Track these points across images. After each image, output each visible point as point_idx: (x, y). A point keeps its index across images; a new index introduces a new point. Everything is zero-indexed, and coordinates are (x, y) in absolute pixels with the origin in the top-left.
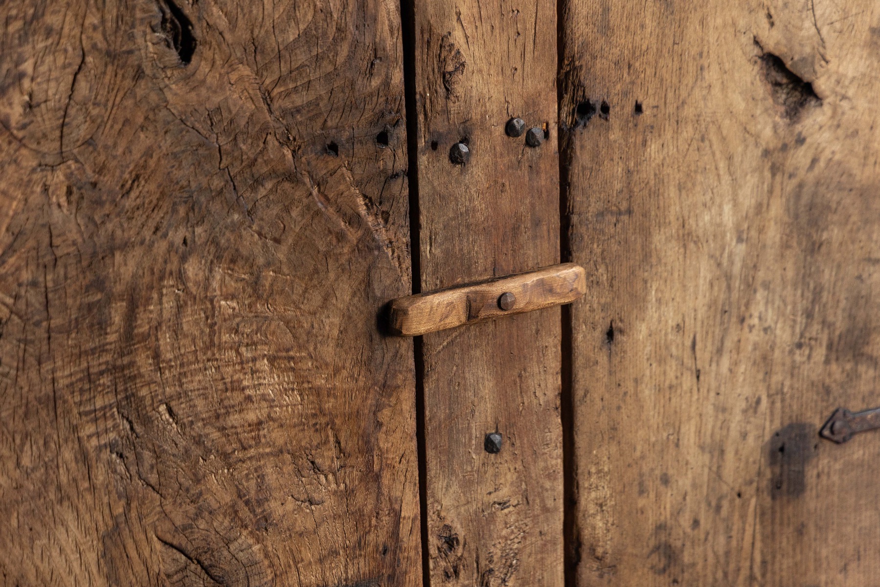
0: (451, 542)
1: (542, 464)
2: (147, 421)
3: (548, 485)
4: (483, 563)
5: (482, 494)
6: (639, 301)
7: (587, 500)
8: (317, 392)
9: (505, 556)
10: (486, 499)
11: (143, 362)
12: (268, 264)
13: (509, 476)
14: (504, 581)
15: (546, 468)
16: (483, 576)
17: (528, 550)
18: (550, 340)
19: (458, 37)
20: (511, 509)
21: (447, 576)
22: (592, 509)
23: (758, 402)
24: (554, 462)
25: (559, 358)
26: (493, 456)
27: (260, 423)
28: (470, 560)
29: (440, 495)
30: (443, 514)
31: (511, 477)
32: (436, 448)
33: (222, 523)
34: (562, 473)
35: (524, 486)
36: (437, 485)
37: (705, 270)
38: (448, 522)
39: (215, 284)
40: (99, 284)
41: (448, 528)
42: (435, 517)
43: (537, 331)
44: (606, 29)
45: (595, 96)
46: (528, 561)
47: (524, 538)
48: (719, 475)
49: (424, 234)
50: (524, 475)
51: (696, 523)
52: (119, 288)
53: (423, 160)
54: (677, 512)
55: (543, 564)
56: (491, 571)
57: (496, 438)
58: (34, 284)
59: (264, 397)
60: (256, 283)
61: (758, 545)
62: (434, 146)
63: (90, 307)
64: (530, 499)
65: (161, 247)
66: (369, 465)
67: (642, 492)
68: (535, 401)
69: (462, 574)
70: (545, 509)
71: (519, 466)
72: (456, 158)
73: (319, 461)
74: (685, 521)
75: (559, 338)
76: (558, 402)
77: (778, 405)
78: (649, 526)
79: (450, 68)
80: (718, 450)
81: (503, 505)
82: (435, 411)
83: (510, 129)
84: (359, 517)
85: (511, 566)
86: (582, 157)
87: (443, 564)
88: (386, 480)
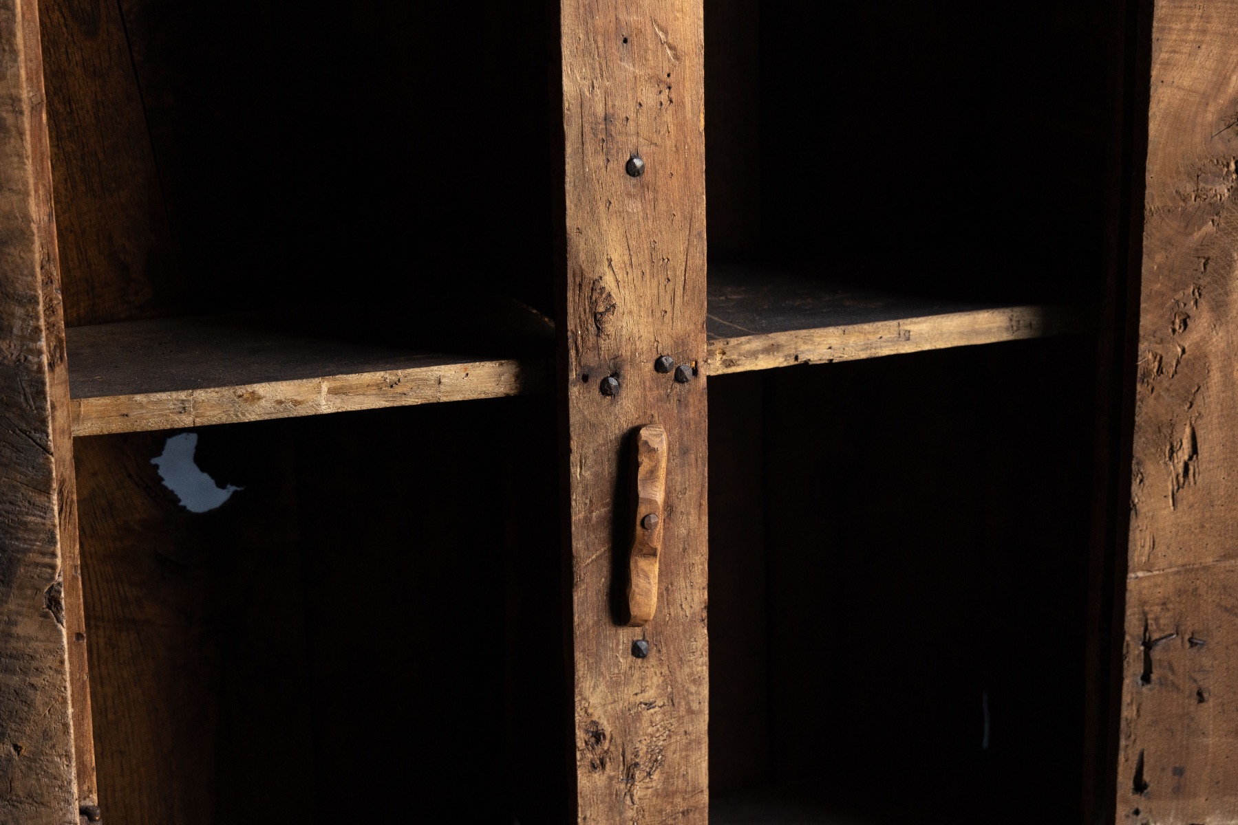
0: (598, 736)
1: (687, 670)
3: (693, 689)
4: (629, 757)
5: (628, 694)
9: (650, 751)
10: (632, 699)
13: (655, 679)
14: (649, 774)
15: (692, 674)
16: (629, 769)
17: (672, 748)
18: (697, 558)
19: (609, 282)
20: (657, 709)
21: (594, 767)
24: (699, 669)
25: (706, 575)
26: (639, 660)
28: (616, 753)
29: (587, 693)
30: (590, 711)
31: (657, 680)
32: (583, 651)
34: (707, 679)
35: (669, 689)
36: (585, 684)
38: (595, 718)
41: (595, 723)
42: (582, 713)
43: (684, 550)
46: (673, 757)
47: (670, 736)
49: (574, 458)
50: (670, 680)
53: (574, 391)
55: (687, 761)
56: (636, 765)
57: (643, 645)
62: (585, 378)
64: (676, 701)
68: (681, 613)
69: (608, 766)
70: (690, 711)
71: (665, 670)
72: (606, 390)
75: (706, 556)
76: (705, 614)
79: (601, 309)
81: (649, 705)
82: (583, 617)
83: (659, 366)
85: (656, 761)
87: (589, 756)
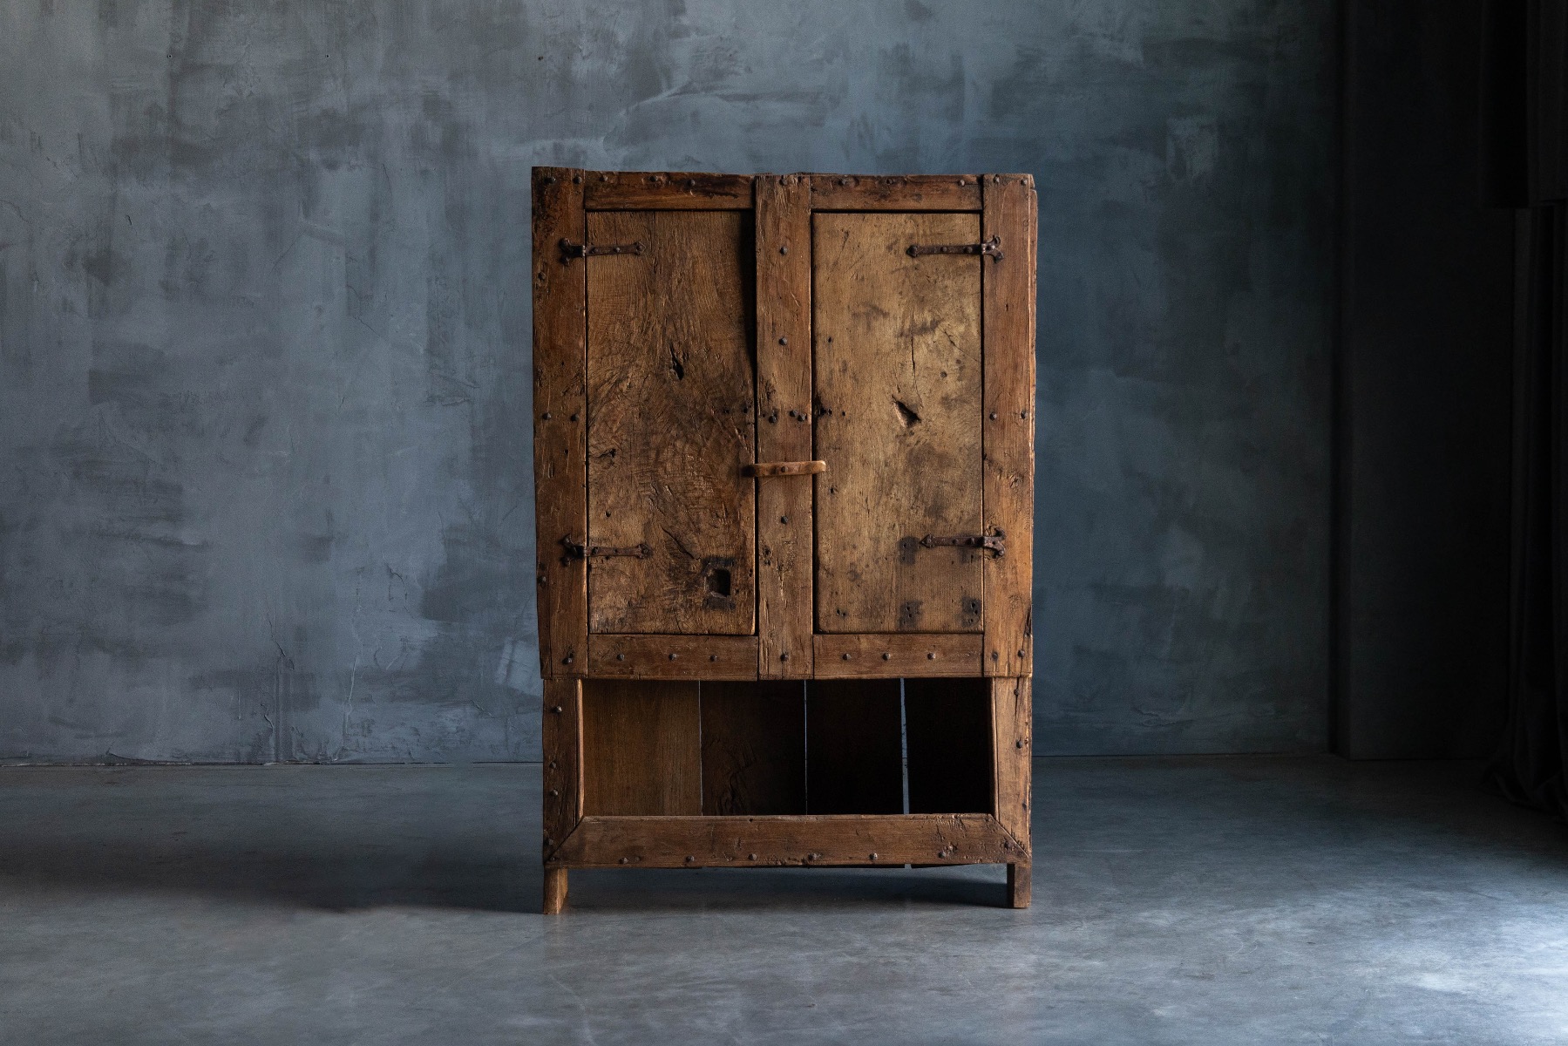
0: (767, 551)
1: (804, 531)
2: (661, 491)
3: (806, 539)
4: (780, 561)
5: (779, 537)
6: (843, 480)
7: (822, 547)
8: (719, 490)
9: (788, 561)
10: (781, 539)
11: (661, 470)
12: (704, 446)
14: (788, 569)
15: (806, 533)
16: (780, 566)
17: (797, 560)
18: (808, 486)
19: (772, 381)
20: (791, 545)
21: (766, 563)
22: (823, 551)
23: (894, 525)
24: (809, 531)
25: (812, 495)
26: (784, 525)
27: (699, 497)
28: (775, 559)
29: (763, 534)
30: (764, 541)
31: (791, 533)
32: (763, 518)
33: (684, 527)
34: (812, 536)
35: (797, 538)
36: (762, 530)
37: (872, 475)
38: (766, 544)
39: (686, 450)
40: (648, 444)
41: (766, 546)
42: (761, 541)
43: (802, 482)
44: (830, 385)
45: (827, 407)
46: (797, 564)
47: (797, 556)
48: (877, 550)
49: (760, 444)
50: (797, 534)
51: (867, 566)
52: (653, 446)
53: (759, 419)
54: (859, 560)
55: (804, 567)
56: (783, 565)
57: (785, 519)
58: (626, 440)
59: (700, 489)
60: (700, 452)
61: (894, 579)
62: (764, 416)
63: (644, 451)
64: (798, 543)
65: (669, 436)
66: (736, 517)
67: (844, 549)
68: (802, 509)
69: (771, 563)
70: (805, 548)
71: (795, 530)
72: (771, 420)
73: (719, 514)
74: (863, 565)
75: (812, 485)
76: (811, 510)
77: (903, 528)
78: (848, 563)
79: (770, 391)
80: (876, 540)
81: (788, 543)
82: (763, 506)
83: (791, 414)
84: (732, 536)
85: (791, 565)
86: (820, 428)
87: (764, 558)
88: (742, 524)
